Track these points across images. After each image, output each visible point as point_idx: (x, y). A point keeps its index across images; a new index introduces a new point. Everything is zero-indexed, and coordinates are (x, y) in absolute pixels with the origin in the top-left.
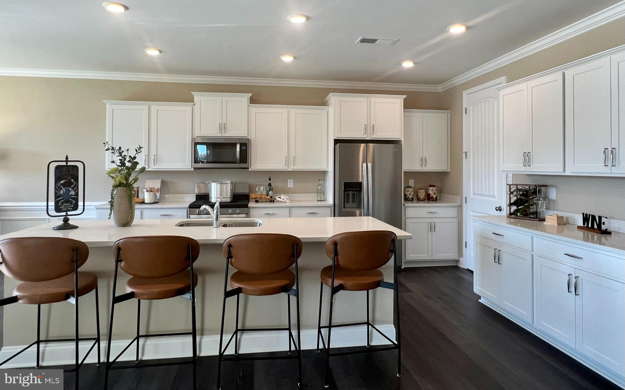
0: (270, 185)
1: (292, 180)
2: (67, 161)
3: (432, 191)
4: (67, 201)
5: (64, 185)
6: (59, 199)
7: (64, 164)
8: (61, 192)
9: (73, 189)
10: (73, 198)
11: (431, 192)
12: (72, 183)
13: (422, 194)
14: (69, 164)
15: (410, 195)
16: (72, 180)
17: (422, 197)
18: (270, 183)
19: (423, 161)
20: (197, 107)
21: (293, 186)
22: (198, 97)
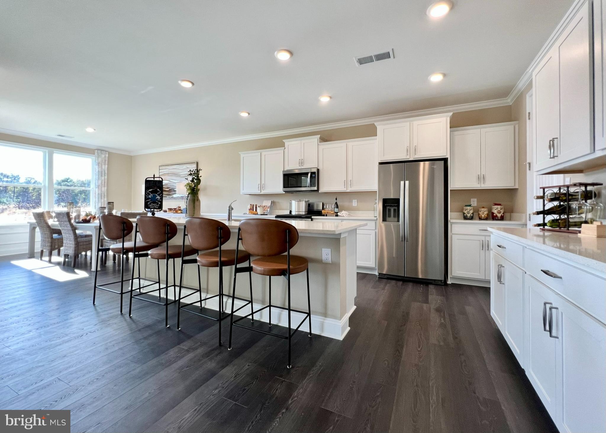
0: (336, 203)
1: (356, 200)
2: (154, 178)
3: (496, 210)
4: (154, 202)
5: (152, 192)
6: (148, 200)
7: (152, 179)
8: (150, 196)
9: (159, 195)
10: (159, 201)
11: (495, 212)
12: (158, 192)
13: (484, 213)
14: (156, 179)
15: (468, 213)
16: (158, 190)
17: (483, 216)
18: (336, 202)
19: (481, 178)
20: (286, 150)
21: (356, 205)
22: (287, 142)
